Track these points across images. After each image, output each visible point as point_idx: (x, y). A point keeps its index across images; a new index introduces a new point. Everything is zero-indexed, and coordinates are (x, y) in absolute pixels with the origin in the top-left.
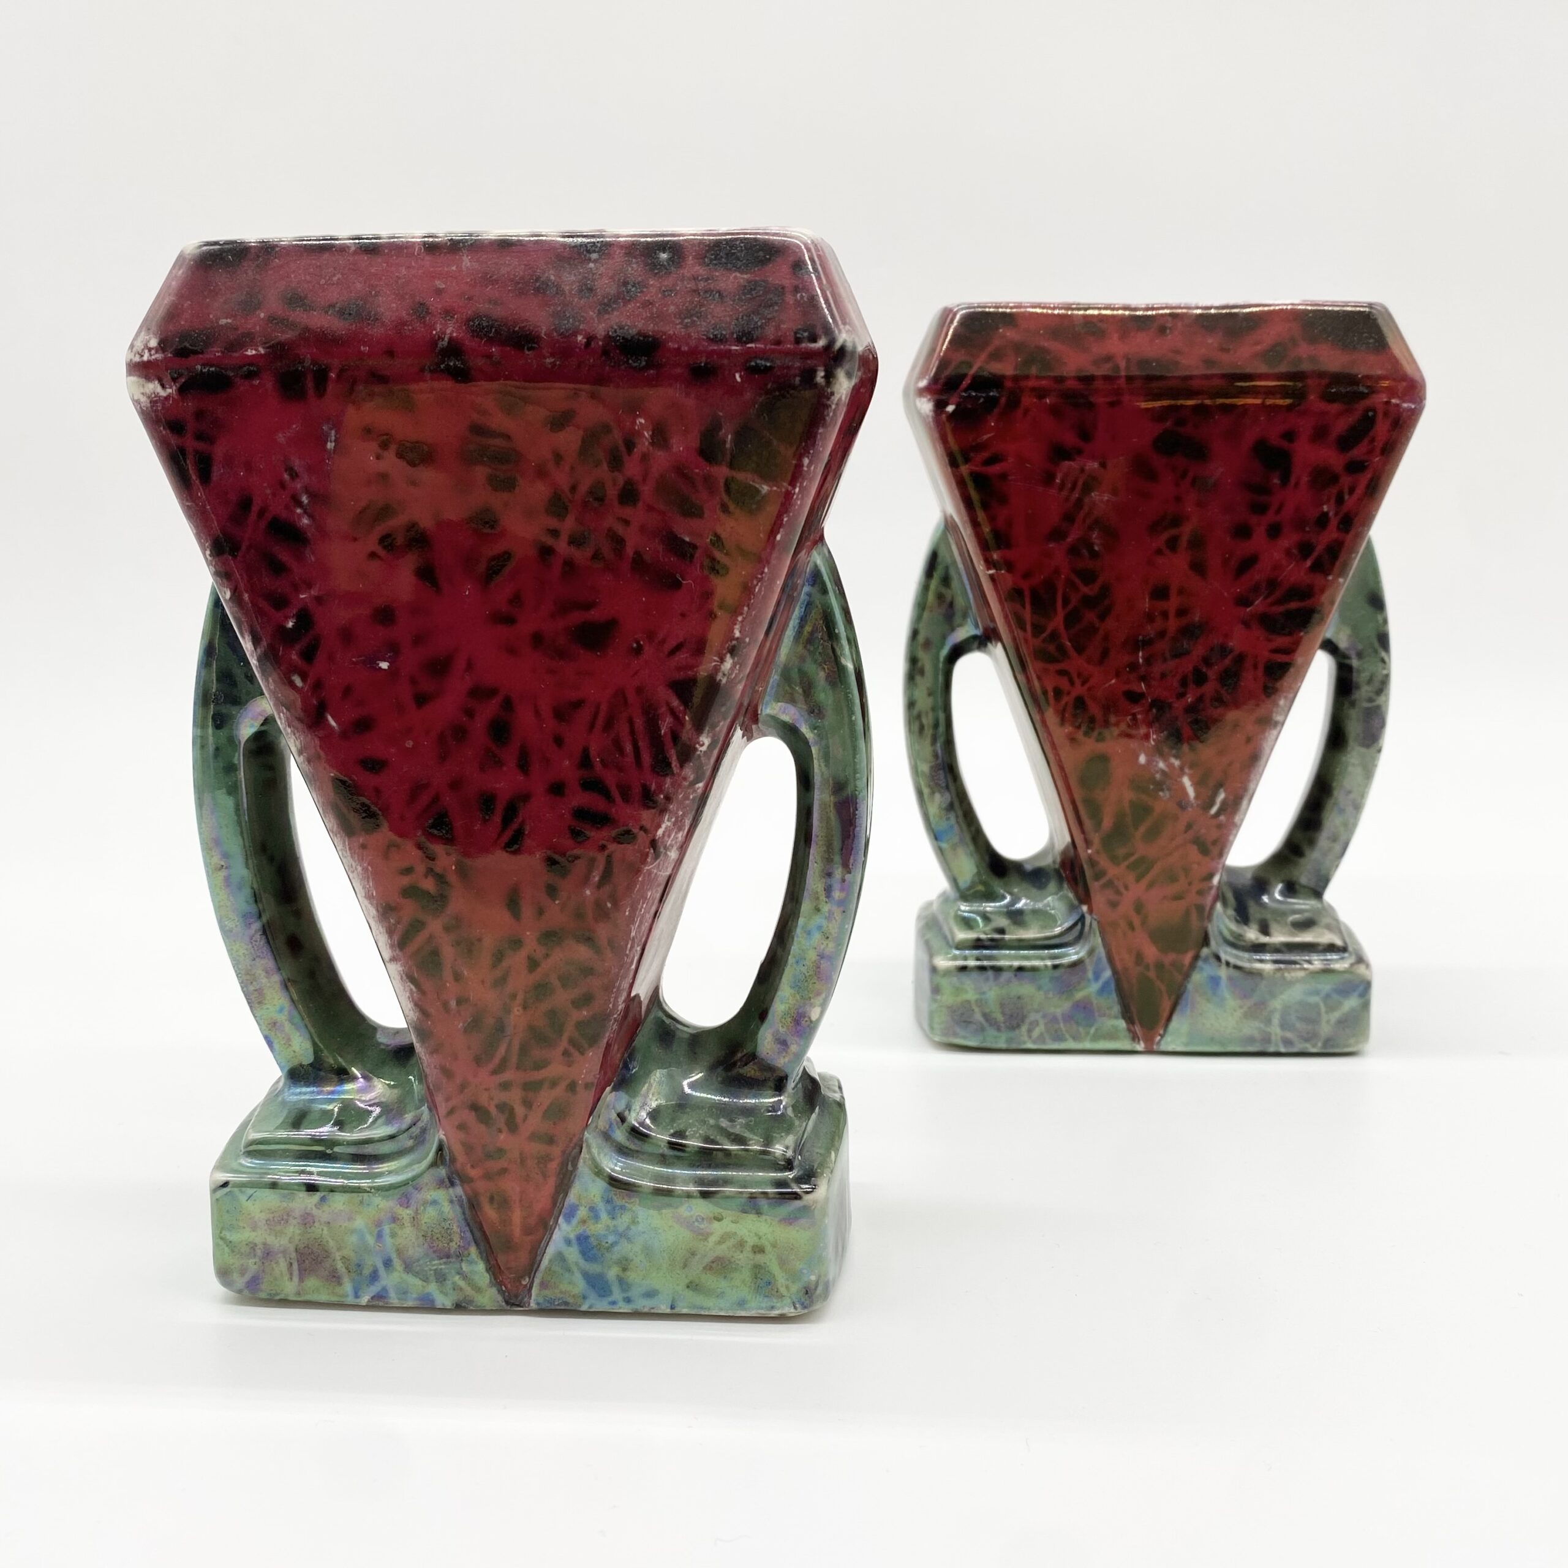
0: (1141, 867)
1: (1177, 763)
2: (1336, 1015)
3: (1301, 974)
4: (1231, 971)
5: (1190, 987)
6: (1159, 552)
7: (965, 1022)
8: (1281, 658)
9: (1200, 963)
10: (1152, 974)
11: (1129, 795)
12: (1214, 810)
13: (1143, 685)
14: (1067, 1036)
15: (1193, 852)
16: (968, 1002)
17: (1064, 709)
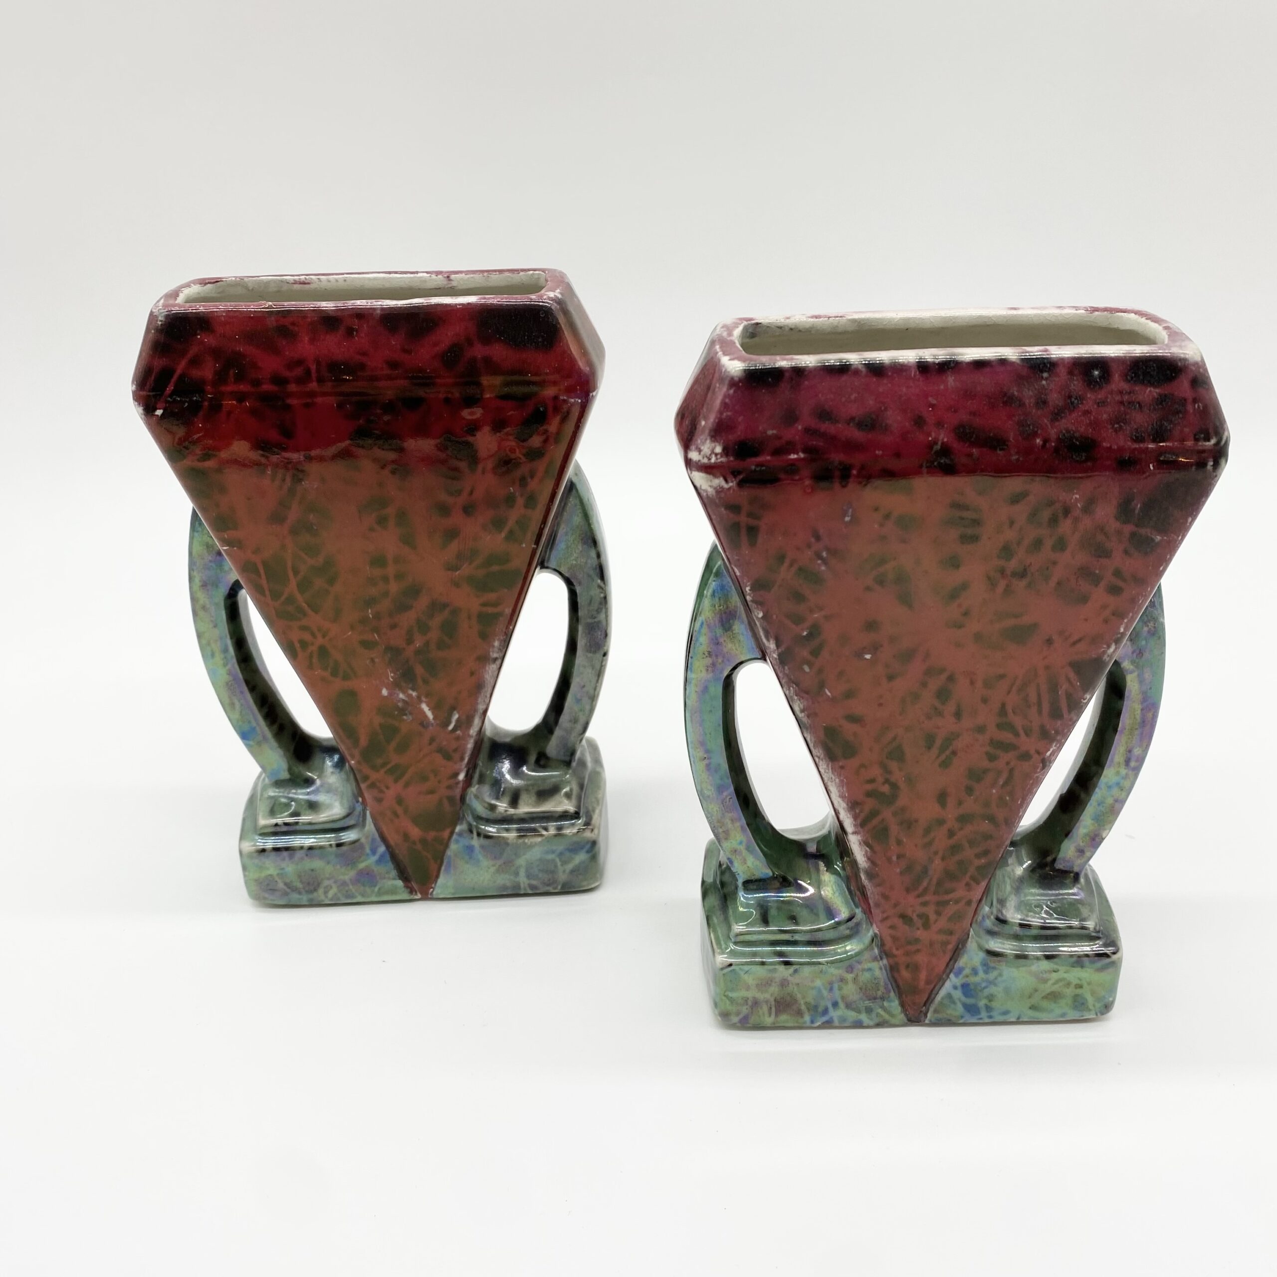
0: (397, 772)
1: (414, 694)
2: (570, 867)
3: (539, 839)
4: (482, 839)
5: (449, 853)
6: (371, 529)
7: (271, 890)
8: (490, 610)
9: (455, 837)
10: (419, 847)
11: (378, 720)
12: (451, 727)
13: (376, 635)
14: (357, 894)
15: (439, 759)
16: (271, 875)
17: (311, 656)
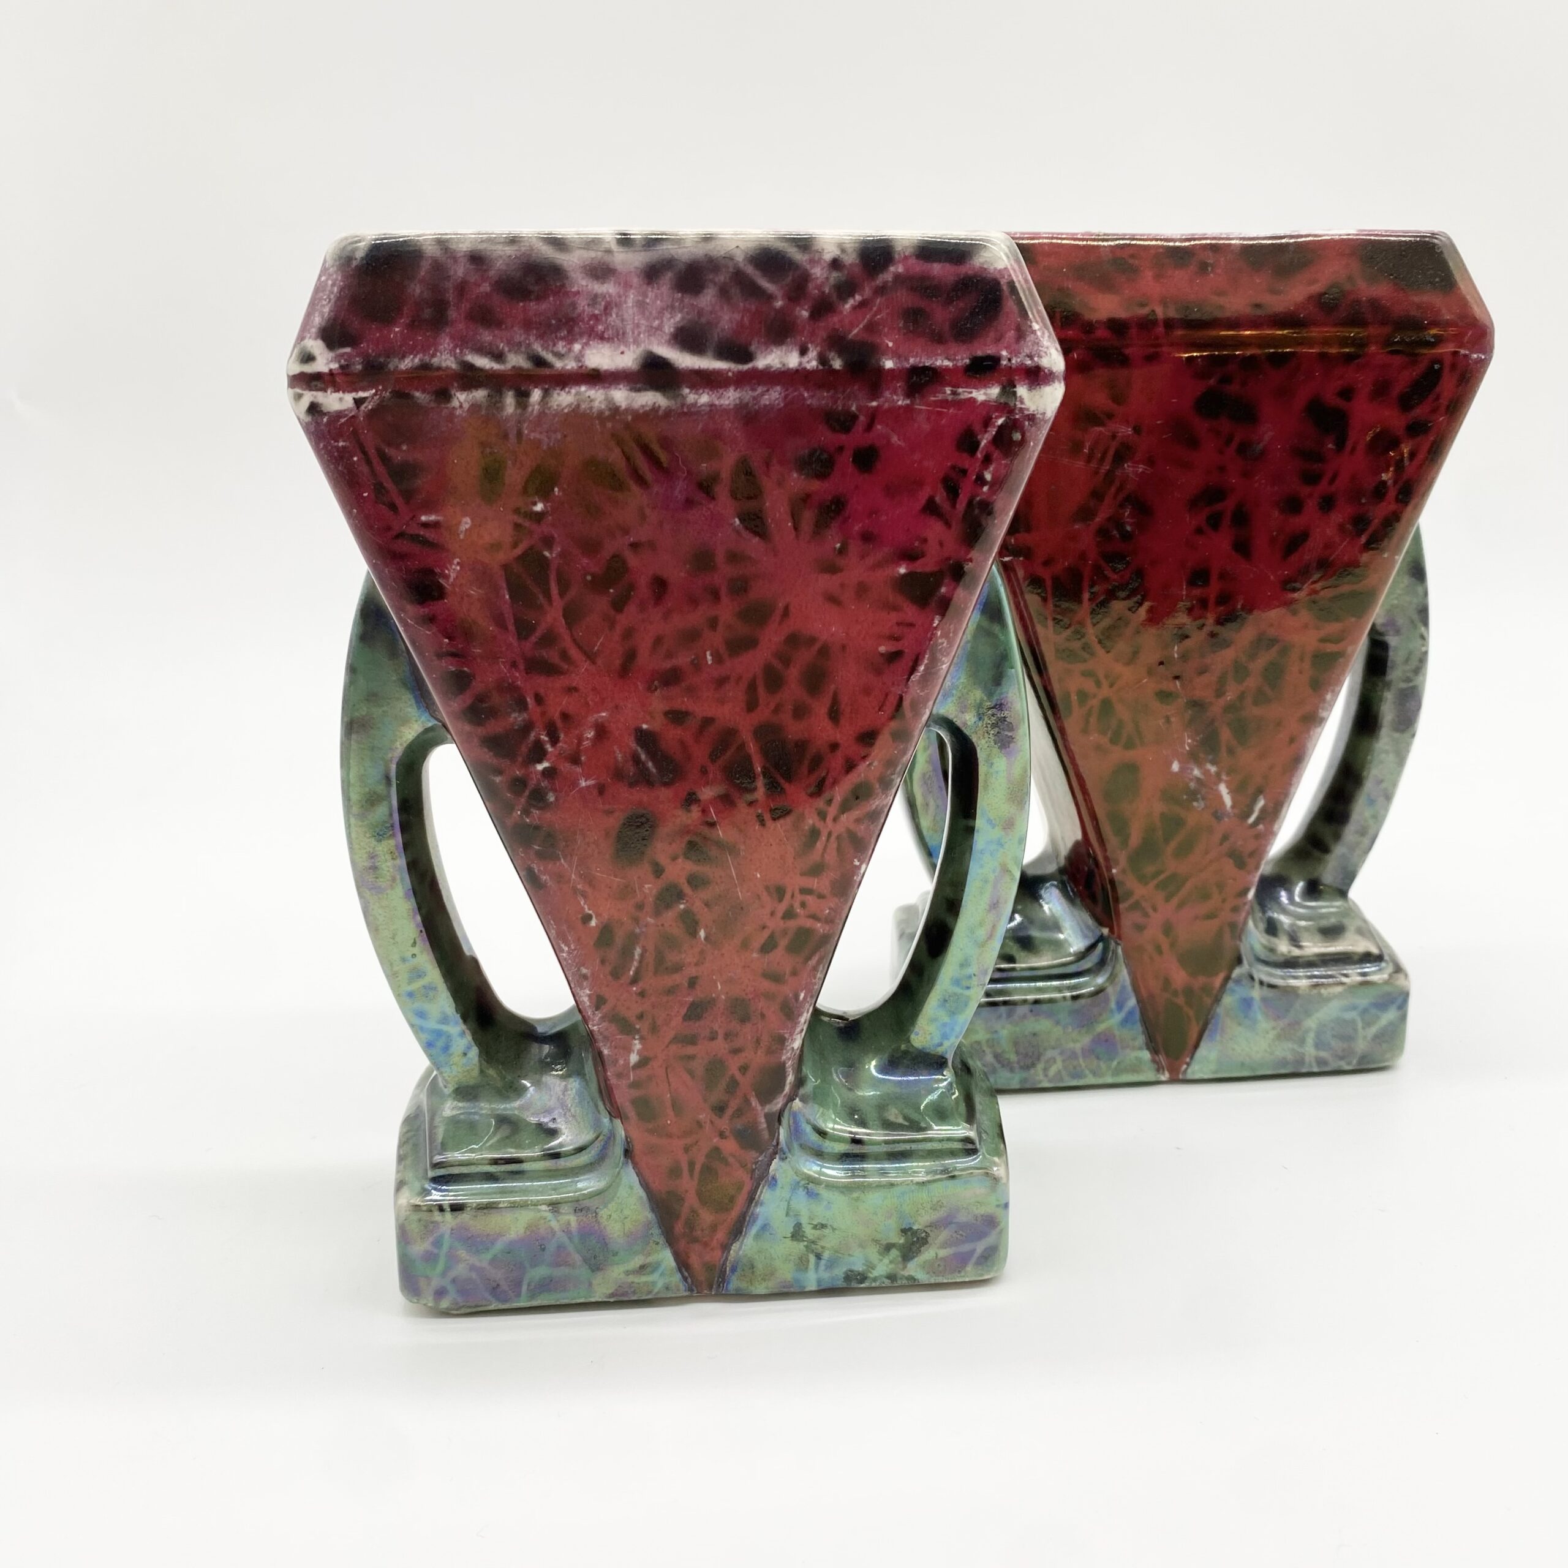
0: (1171, 885)
1: (1213, 769)
2: (1373, 1030)
3: (1339, 989)
4: (1265, 988)
5: (1220, 1010)
6: (1199, 531)
8: (1330, 648)
9: (1230, 984)
10: (1180, 1000)
11: (1159, 807)
12: (1251, 820)
13: (1178, 684)
14: (1087, 1072)
15: (1229, 865)
16: (978, 1043)
17: (1089, 714)
